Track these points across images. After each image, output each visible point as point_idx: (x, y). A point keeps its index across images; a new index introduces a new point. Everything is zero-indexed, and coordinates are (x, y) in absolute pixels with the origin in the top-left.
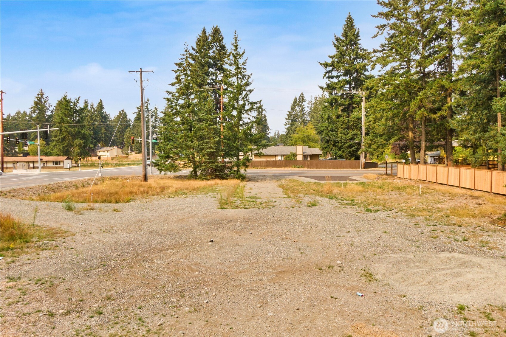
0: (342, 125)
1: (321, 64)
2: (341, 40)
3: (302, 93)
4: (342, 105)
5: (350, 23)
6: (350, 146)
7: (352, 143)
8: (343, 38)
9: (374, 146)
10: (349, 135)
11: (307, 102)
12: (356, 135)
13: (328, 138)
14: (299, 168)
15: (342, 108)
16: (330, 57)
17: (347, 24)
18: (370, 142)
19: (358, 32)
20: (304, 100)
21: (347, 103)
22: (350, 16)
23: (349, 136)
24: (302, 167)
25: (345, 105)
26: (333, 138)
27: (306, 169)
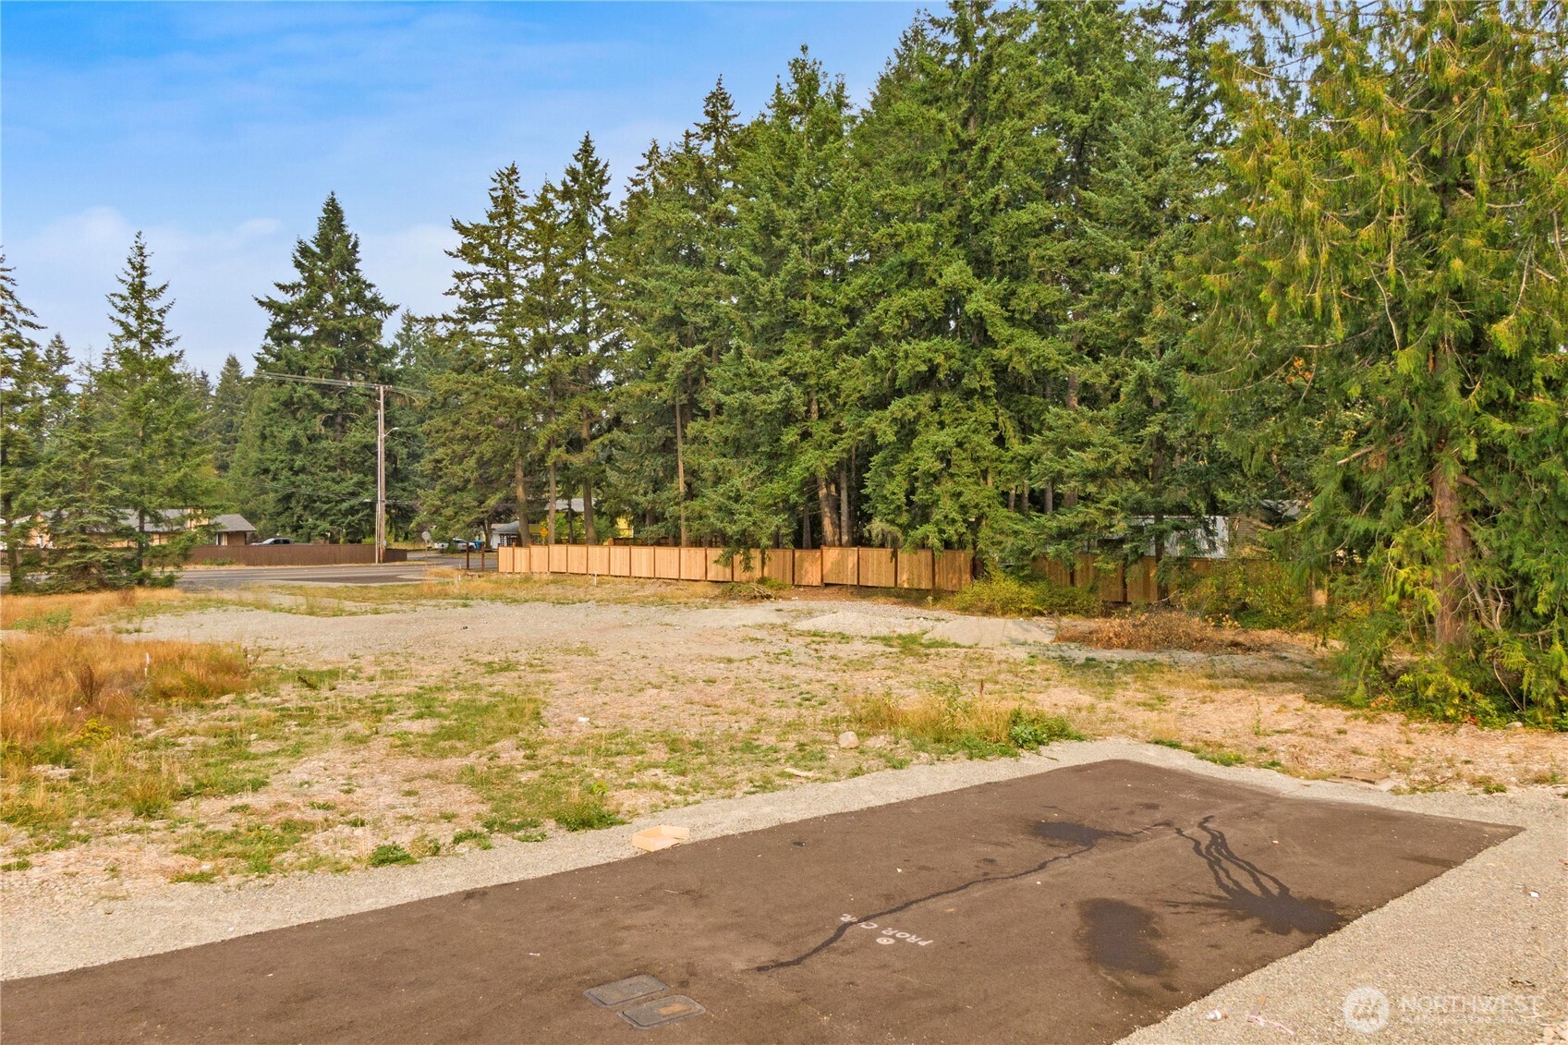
0: (326, 459)
1: (261, 303)
2: (314, 254)
3: (58, 337)
4: (322, 411)
5: (333, 215)
6: (352, 511)
7: (354, 502)
8: (317, 250)
9: (449, 512)
10: (344, 484)
11: (75, 366)
12: (361, 484)
13: (291, 489)
14: (223, 564)
15: (324, 416)
16: (281, 287)
17: (327, 218)
18: (439, 503)
19: (356, 245)
20: (64, 360)
21: (334, 407)
22: (333, 200)
23: (348, 486)
24: (231, 563)
25: (330, 411)
26: (309, 490)
27: (243, 567)
